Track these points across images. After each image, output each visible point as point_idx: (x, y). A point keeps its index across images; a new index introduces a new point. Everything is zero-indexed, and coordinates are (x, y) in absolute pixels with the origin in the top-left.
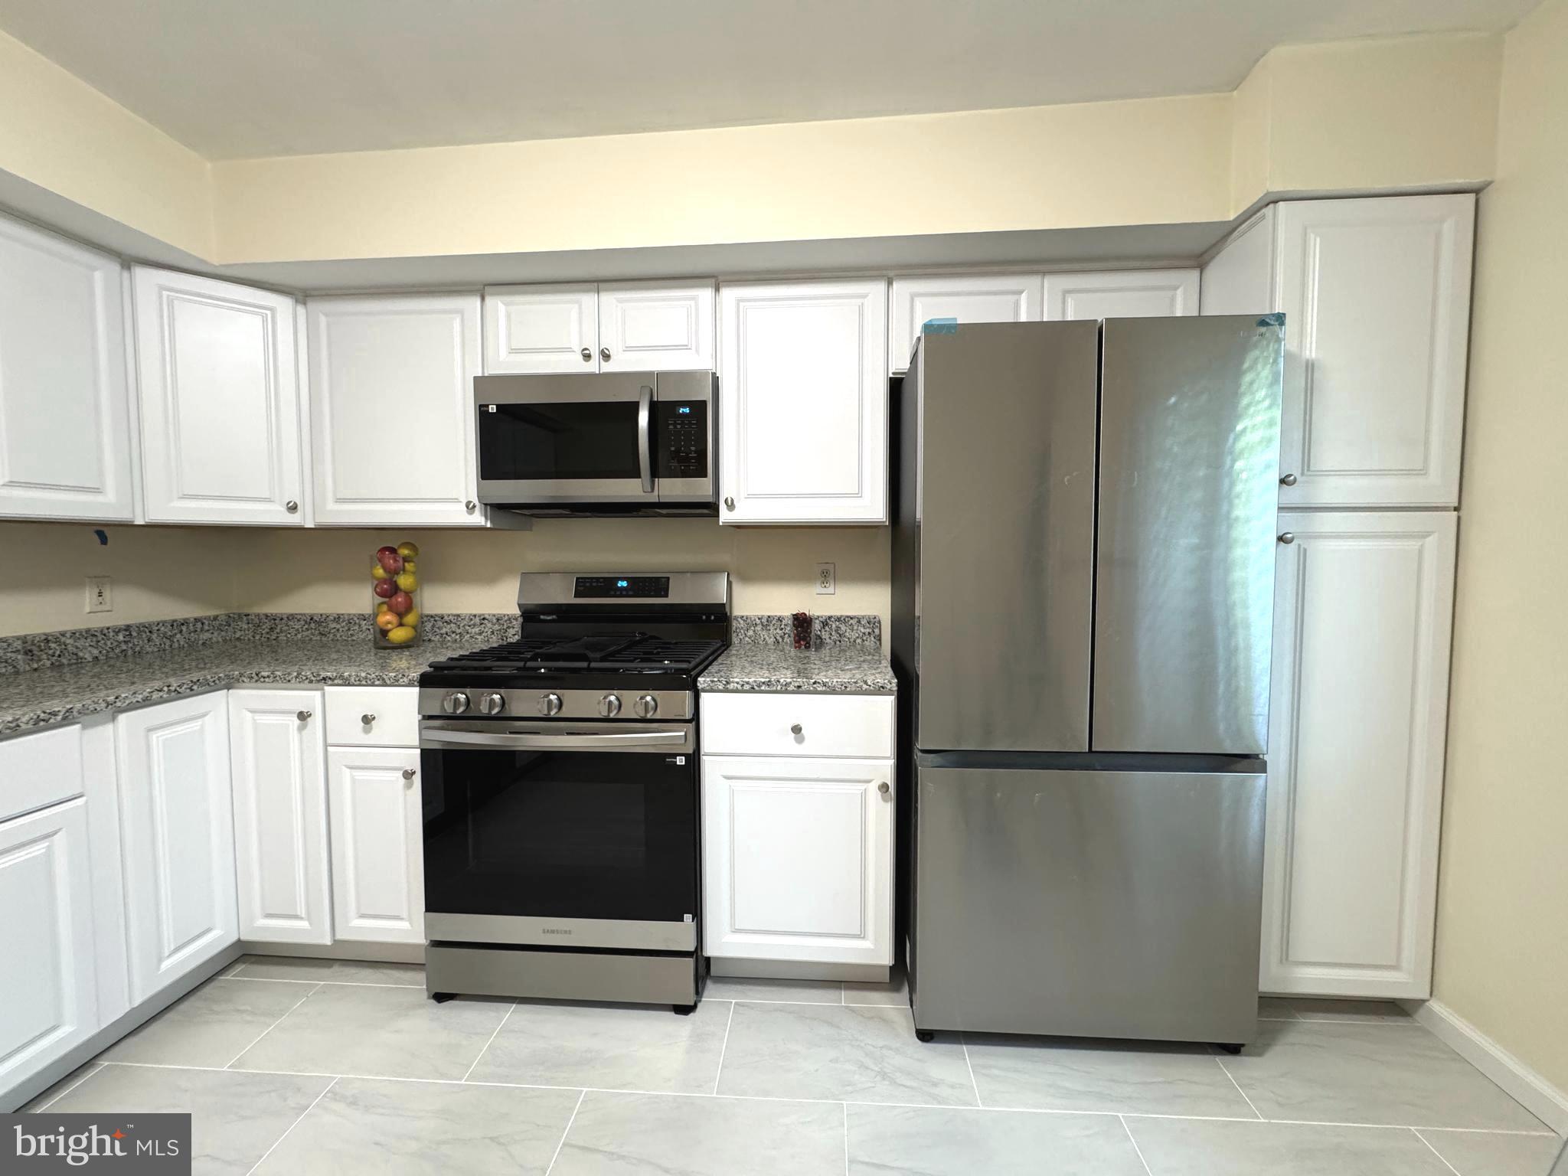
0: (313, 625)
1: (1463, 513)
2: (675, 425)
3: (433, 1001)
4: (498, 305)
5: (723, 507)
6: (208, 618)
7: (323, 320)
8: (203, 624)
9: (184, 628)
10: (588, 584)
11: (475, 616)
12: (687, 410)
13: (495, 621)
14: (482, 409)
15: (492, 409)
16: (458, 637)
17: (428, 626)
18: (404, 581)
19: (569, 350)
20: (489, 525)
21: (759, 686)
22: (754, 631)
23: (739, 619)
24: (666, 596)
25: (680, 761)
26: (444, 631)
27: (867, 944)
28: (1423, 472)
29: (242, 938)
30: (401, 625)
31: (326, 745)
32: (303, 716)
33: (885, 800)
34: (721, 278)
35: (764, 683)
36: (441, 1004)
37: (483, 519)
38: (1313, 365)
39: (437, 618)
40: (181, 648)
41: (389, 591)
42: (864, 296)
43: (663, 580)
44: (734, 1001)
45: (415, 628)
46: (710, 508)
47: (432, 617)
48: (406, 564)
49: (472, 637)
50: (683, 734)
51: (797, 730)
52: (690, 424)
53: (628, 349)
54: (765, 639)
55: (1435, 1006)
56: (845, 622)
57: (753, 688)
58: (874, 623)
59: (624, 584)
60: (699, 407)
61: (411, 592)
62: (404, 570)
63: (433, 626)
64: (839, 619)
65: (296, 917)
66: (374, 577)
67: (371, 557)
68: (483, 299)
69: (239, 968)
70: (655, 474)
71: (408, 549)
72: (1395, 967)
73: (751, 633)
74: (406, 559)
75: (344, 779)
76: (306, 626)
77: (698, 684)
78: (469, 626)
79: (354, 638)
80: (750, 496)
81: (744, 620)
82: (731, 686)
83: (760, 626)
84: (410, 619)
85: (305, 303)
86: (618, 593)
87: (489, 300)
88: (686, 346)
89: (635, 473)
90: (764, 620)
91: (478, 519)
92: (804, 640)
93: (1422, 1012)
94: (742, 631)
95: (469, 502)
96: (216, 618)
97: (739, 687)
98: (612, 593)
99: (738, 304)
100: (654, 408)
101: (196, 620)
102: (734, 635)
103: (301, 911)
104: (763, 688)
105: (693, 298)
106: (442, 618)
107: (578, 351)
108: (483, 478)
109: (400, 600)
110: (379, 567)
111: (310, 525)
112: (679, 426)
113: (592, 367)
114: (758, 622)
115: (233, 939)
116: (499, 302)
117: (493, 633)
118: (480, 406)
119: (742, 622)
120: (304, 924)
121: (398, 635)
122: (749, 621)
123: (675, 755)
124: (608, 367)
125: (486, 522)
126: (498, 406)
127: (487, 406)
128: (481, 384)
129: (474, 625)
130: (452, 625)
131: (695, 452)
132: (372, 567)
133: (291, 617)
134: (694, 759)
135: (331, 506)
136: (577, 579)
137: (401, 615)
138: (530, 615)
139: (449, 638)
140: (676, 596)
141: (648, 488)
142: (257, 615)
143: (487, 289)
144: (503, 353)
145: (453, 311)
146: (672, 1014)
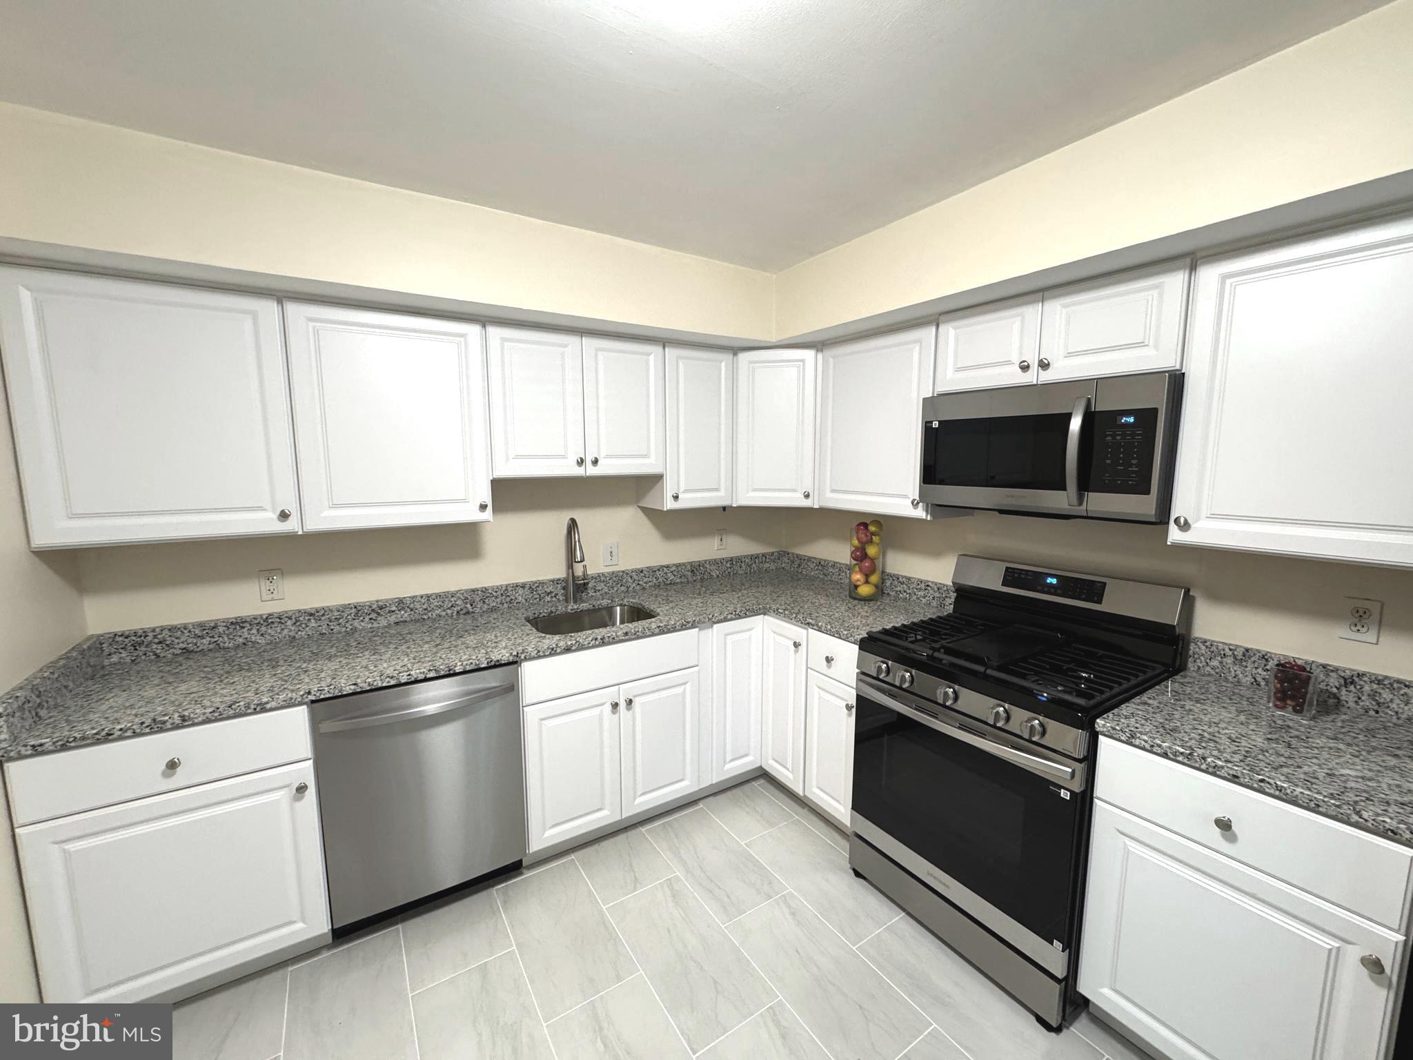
0: (820, 567)
2: (1114, 436)
3: (852, 872)
4: (950, 331)
5: (1173, 527)
6: (768, 554)
7: (831, 360)
8: (766, 558)
9: (757, 560)
10: (1016, 575)
11: (921, 581)
12: (1131, 420)
13: (936, 589)
14: (928, 425)
15: (935, 424)
16: (908, 596)
17: (888, 583)
18: (872, 551)
19: (1009, 363)
20: (929, 519)
21: (1175, 754)
22: (1221, 662)
23: (1199, 643)
24: (1099, 602)
25: (1065, 795)
26: (898, 589)
29: (762, 766)
30: (867, 582)
31: (807, 668)
32: (796, 645)
34: (1199, 255)
35: (1182, 753)
36: (856, 878)
37: (924, 513)
39: (894, 578)
40: (755, 572)
41: (860, 556)
43: (1099, 585)
45: (876, 586)
47: (891, 576)
48: (873, 537)
49: (918, 598)
50: (1070, 770)
51: (1224, 825)
52: (1135, 434)
53: (1070, 355)
54: (1237, 675)
57: (1166, 753)
59: (1054, 581)
60: (1147, 417)
61: (875, 559)
62: (872, 542)
63: (891, 584)
65: (787, 770)
66: (851, 545)
67: (851, 529)
68: (938, 327)
69: (762, 781)
70: (1085, 485)
71: (874, 526)
73: (1215, 663)
74: (873, 534)
75: (815, 693)
76: (817, 567)
77: (1096, 726)
78: (917, 589)
79: (842, 581)
80: (1216, 516)
81: (1207, 647)
83: (1232, 658)
84: (874, 579)
85: (822, 351)
86: (1046, 589)
87: (942, 328)
88: (1143, 342)
89: (1063, 487)
90: (1239, 653)
91: (920, 513)
92: (1293, 697)
94: (1202, 658)
95: (915, 500)
96: (773, 553)
97: (1148, 746)
98: (1039, 588)
100: (1089, 418)
101: (764, 555)
102: (1190, 660)
103: (789, 766)
104: (1180, 758)
105: (1156, 287)
106: (898, 579)
107: (1017, 363)
108: (924, 482)
109: (867, 564)
110: (855, 539)
111: (816, 506)
112: (1118, 438)
113: (1031, 378)
114: (1229, 652)
115: (758, 765)
116: (951, 328)
117: (934, 598)
118: (926, 422)
119: (1204, 648)
120: (790, 775)
121: (865, 590)
122: (1214, 648)
123: (1061, 787)
124: (1047, 377)
125: (927, 516)
126: (939, 421)
127: (932, 422)
128: (928, 403)
129: (920, 589)
130: (904, 585)
131: (1136, 466)
132: (851, 538)
133: (810, 559)
134: (1084, 801)
135: (829, 495)
136: (1006, 567)
137: (867, 576)
138: (964, 594)
139: (901, 595)
140: (1113, 603)
141: (1075, 502)
142: (793, 554)
143: (942, 318)
144: (950, 373)
145: (915, 342)
146: (1035, 1020)
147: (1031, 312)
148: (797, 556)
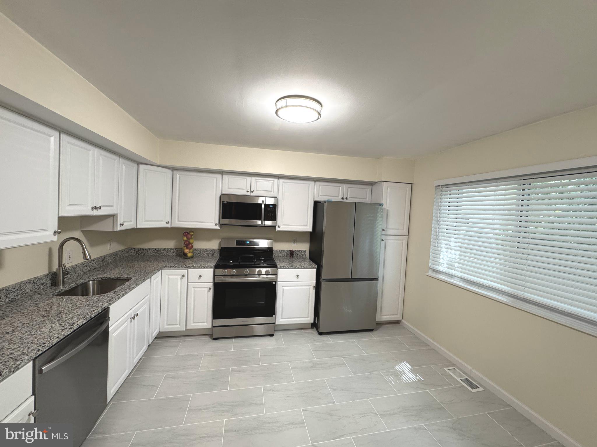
1: (409, 236)
2: (269, 209)
3: (212, 340)
4: (226, 177)
5: (277, 227)
7: (178, 176)
8: (125, 251)
9: (123, 253)
10: (239, 242)
11: (205, 249)
12: (272, 206)
14: (223, 202)
15: (225, 202)
16: (200, 255)
18: (191, 241)
19: (243, 189)
20: (220, 229)
24: (259, 245)
25: (273, 283)
26: (196, 253)
27: (309, 319)
28: (403, 229)
29: (161, 331)
30: (190, 252)
31: (188, 283)
32: (182, 276)
33: (314, 289)
34: (279, 177)
36: (215, 341)
37: (219, 227)
38: (388, 211)
39: (194, 250)
40: (122, 258)
42: (310, 184)
44: (281, 334)
46: (274, 227)
50: (274, 277)
51: (298, 276)
52: (273, 209)
53: (257, 190)
55: (403, 321)
56: (299, 252)
58: (305, 252)
59: (248, 242)
60: (275, 206)
61: (192, 244)
62: (191, 238)
64: (297, 251)
65: (176, 325)
66: (183, 240)
68: (222, 175)
70: (265, 219)
71: (192, 233)
72: (397, 315)
73: (277, 254)
74: (192, 235)
75: (192, 291)
76: (154, 252)
77: (277, 267)
80: (283, 225)
82: (284, 267)
83: (279, 252)
87: (224, 176)
88: (271, 191)
89: (260, 219)
92: (292, 256)
93: (401, 322)
95: (216, 223)
99: (283, 183)
100: (265, 205)
102: (273, 254)
104: (291, 267)
105: (273, 181)
106: (196, 250)
107: (245, 190)
108: (222, 218)
109: (190, 246)
110: (185, 237)
111: (170, 227)
113: (248, 194)
117: (210, 254)
119: (275, 251)
120: (178, 326)
121: (189, 255)
124: (252, 194)
126: (228, 202)
128: (222, 196)
129: (205, 252)
130: (199, 252)
131: (273, 215)
132: (183, 237)
134: (276, 282)
136: (236, 241)
137: (190, 250)
139: (197, 255)
141: (263, 223)
142: (137, 248)
143: (223, 173)
144: (227, 188)
145: (215, 177)
146: (269, 337)
147: (248, 179)
148: (141, 249)
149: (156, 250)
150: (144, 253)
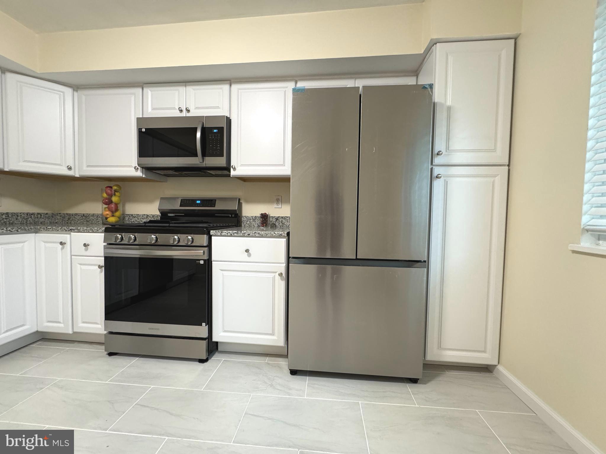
1: (511, 168)
2: (212, 136)
3: (107, 356)
4: (149, 92)
5: (232, 169)
6: (43, 213)
7: (84, 98)
9: (32, 216)
10: (185, 202)
11: (144, 215)
12: (217, 131)
13: (152, 217)
14: (140, 130)
15: (144, 130)
17: (127, 218)
18: (114, 199)
19: (174, 108)
21: (234, 234)
22: (250, 222)
23: (244, 217)
24: (214, 206)
25: (202, 262)
26: (133, 220)
27: (275, 338)
28: (494, 150)
29: (38, 330)
30: (113, 216)
31: (71, 256)
32: (62, 244)
33: (282, 280)
34: (232, 81)
35: (235, 233)
36: (110, 357)
37: (141, 174)
38: (450, 108)
39: (130, 216)
41: (108, 202)
42: (286, 87)
43: (214, 201)
44: (223, 359)
45: (119, 218)
47: (128, 215)
48: (116, 193)
50: (203, 251)
51: (247, 251)
52: (218, 136)
53: (197, 108)
54: (254, 225)
55: (500, 368)
56: (285, 219)
57: (231, 235)
59: (199, 202)
60: (221, 129)
61: (118, 204)
62: (115, 195)
63: (129, 218)
64: (282, 217)
65: (59, 322)
66: (102, 197)
67: (102, 190)
68: (143, 89)
69: (39, 343)
70: (204, 155)
71: (116, 186)
72: (484, 352)
73: (248, 222)
74: (115, 191)
75: (78, 268)
76: (82, 218)
77: (211, 233)
78: (142, 219)
80: (242, 165)
81: (246, 218)
82: (223, 234)
83: (252, 220)
84: (117, 214)
85: (77, 91)
86: (196, 205)
87: (145, 89)
88: (218, 107)
89: (196, 155)
90: (254, 218)
91: (139, 174)
92: (265, 223)
93: (496, 370)
94: (245, 222)
95: (136, 167)
97: (226, 234)
98: (194, 205)
99: (238, 91)
100: (204, 130)
102: (242, 223)
103: (61, 320)
104: (235, 235)
105: (221, 89)
106: (132, 215)
107: (177, 108)
108: (139, 157)
109: (112, 206)
110: (104, 193)
111: (77, 175)
112: (213, 137)
113: (182, 115)
114: (251, 218)
115: (35, 330)
116: (149, 90)
118: (139, 129)
120: (62, 325)
121: (112, 220)
122: (248, 217)
123: (200, 260)
124: (188, 115)
125: (143, 175)
127: (142, 129)
128: (139, 120)
129: (144, 218)
130: (136, 218)
131: (219, 147)
132: (102, 193)
135: (86, 168)
136: (181, 200)
137: (112, 212)
138: (164, 214)
140: (219, 206)
141: (201, 161)
142: (64, 214)
143: (144, 85)
144: (150, 110)
145: (132, 94)
146: (198, 363)
147: (182, 89)
148: (67, 214)
149: (84, 215)
150: (71, 219)
